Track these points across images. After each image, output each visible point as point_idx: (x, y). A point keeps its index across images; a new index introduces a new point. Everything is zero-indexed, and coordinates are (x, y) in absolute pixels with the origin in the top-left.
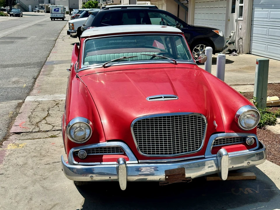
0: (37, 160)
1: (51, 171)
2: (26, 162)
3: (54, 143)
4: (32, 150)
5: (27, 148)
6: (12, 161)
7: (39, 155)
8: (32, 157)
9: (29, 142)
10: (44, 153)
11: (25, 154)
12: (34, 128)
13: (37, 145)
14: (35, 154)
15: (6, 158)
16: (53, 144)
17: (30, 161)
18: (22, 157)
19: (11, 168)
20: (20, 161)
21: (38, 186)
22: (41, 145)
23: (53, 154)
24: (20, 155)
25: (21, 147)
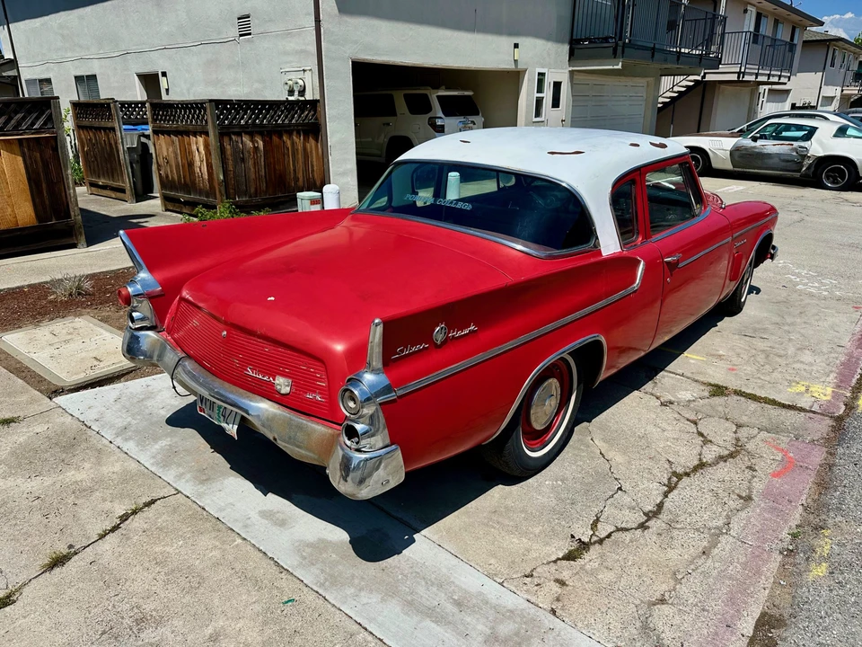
0: (778, 349)
1: (764, 329)
2: (799, 352)
3: (730, 369)
4: (780, 370)
5: (789, 378)
6: (823, 362)
7: (772, 355)
8: (786, 356)
9: (780, 392)
10: (761, 358)
11: (797, 366)
12: (750, 438)
13: (768, 378)
14: (778, 359)
15: (833, 369)
16: (733, 370)
17: (791, 351)
18: (802, 362)
19: (825, 350)
20: (807, 357)
21: (789, 320)
22: (759, 375)
23: (746, 350)
24: (807, 367)
25: (802, 383)
